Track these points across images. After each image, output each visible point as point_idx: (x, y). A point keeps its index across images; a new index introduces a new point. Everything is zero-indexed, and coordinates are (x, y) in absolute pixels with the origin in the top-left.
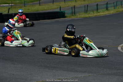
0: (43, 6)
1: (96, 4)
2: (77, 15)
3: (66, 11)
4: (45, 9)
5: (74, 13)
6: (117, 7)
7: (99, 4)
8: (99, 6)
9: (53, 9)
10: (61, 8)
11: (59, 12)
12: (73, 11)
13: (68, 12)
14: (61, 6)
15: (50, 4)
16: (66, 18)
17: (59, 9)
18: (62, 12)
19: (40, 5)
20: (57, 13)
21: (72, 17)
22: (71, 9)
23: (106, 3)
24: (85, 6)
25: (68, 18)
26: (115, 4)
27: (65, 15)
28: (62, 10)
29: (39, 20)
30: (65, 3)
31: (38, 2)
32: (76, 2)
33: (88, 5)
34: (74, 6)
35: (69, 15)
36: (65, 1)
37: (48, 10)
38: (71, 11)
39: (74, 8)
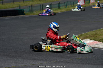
0: (5, 5)
1: (50, 4)
2: (34, 13)
3: (25, 10)
4: (7, 7)
5: (31, 11)
6: (67, 6)
7: (52, 3)
8: (52, 6)
9: (14, 7)
10: (21, 7)
11: (19, 10)
12: (31, 9)
13: (26, 10)
14: (21, 5)
15: (11, 3)
16: (25, 15)
17: (19, 7)
18: (21, 10)
19: (2, 4)
20: (17, 10)
21: (30, 14)
22: (29, 7)
23: (59, 2)
24: (41, 5)
25: (27, 15)
26: (66, 4)
27: (23, 12)
28: (21, 9)
29: (2, 17)
30: (24, 2)
31: (1, 1)
32: (33, 1)
33: (43, 5)
34: (32, 5)
35: (27, 13)
36: (24, 1)
37: (10, 8)
38: (29, 9)
39: (32, 6)
